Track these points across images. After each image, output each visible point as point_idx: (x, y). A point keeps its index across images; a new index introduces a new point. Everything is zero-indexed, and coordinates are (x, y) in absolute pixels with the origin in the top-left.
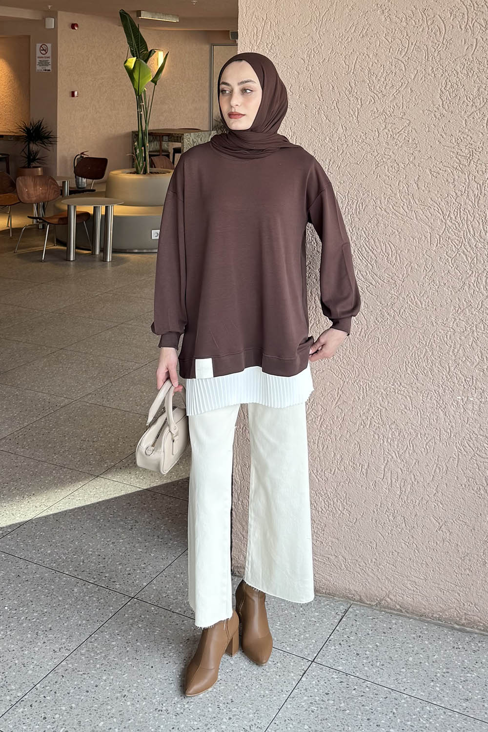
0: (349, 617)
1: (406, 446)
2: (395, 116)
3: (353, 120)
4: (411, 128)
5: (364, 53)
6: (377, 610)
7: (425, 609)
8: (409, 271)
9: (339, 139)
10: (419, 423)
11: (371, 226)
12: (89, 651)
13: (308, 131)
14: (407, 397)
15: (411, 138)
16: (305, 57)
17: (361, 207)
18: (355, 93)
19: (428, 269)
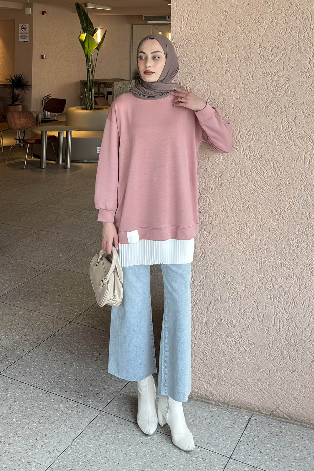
0: (252, 424)
1: (289, 303)
2: (278, 75)
3: (249, 78)
4: (289, 83)
5: (257, 33)
6: (271, 418)
7: (305, 418)
8: (291, 181)
9: (240, 90)
10: (299, 286)
11: (263, 150)
12: (73, 452)
13: (219, 85)
14: (290, 268)
15: (289, 91)
16: (217, 35)
17: (256, 137)
18: (251, 60)
19: (304, 180)
